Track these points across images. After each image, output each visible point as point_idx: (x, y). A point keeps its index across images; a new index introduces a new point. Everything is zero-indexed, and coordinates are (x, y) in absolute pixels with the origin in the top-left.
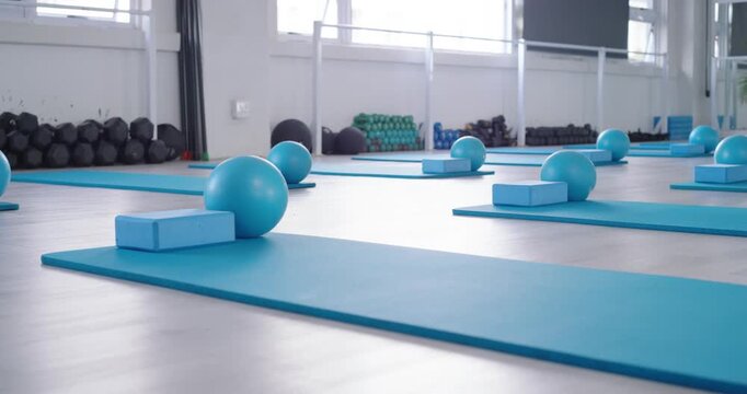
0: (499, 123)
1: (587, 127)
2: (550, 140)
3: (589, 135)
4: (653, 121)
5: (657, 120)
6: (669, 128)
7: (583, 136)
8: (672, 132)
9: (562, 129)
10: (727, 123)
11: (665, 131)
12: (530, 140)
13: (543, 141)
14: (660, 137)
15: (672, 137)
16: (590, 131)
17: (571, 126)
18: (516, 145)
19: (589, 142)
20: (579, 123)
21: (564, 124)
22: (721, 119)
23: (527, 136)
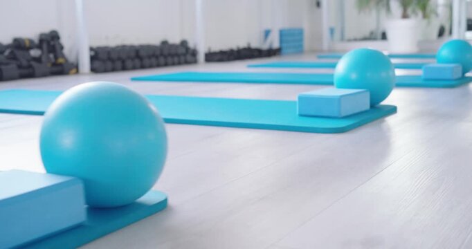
0: (51, 42)
1: (184, 43)
2: (129, 63)
3: (185, 55)
4: (263, 35)
5: (267, 33)
6: (281, 41)
7: (177, 55)
8: (284, 45)
9: (149, 47)
10: (337, 35)
11: (276, 45)
12: (97, 64)
13: (119, 64)
14: (271, 53)
15: (284, 51)
16: (187, 49)
17: (165, 43)
18: (77, 72)
19: (187, 63)
20: (175, 39)
21: (155, 40)
22: (332, 31)
23: (93, 59)
